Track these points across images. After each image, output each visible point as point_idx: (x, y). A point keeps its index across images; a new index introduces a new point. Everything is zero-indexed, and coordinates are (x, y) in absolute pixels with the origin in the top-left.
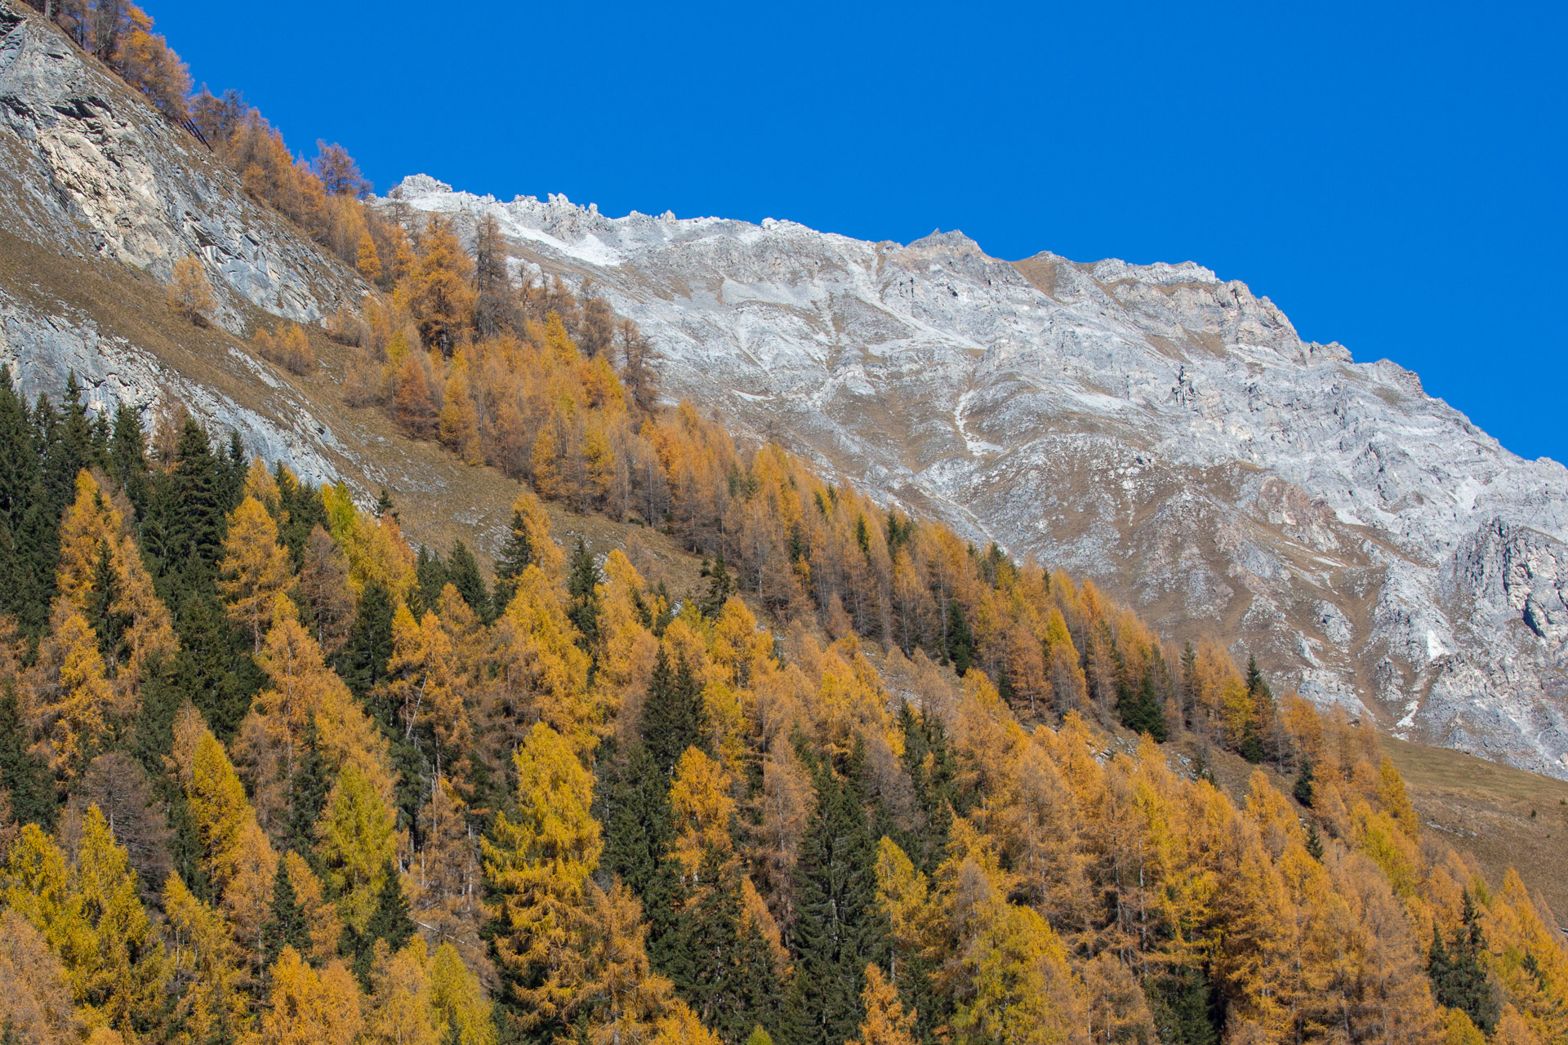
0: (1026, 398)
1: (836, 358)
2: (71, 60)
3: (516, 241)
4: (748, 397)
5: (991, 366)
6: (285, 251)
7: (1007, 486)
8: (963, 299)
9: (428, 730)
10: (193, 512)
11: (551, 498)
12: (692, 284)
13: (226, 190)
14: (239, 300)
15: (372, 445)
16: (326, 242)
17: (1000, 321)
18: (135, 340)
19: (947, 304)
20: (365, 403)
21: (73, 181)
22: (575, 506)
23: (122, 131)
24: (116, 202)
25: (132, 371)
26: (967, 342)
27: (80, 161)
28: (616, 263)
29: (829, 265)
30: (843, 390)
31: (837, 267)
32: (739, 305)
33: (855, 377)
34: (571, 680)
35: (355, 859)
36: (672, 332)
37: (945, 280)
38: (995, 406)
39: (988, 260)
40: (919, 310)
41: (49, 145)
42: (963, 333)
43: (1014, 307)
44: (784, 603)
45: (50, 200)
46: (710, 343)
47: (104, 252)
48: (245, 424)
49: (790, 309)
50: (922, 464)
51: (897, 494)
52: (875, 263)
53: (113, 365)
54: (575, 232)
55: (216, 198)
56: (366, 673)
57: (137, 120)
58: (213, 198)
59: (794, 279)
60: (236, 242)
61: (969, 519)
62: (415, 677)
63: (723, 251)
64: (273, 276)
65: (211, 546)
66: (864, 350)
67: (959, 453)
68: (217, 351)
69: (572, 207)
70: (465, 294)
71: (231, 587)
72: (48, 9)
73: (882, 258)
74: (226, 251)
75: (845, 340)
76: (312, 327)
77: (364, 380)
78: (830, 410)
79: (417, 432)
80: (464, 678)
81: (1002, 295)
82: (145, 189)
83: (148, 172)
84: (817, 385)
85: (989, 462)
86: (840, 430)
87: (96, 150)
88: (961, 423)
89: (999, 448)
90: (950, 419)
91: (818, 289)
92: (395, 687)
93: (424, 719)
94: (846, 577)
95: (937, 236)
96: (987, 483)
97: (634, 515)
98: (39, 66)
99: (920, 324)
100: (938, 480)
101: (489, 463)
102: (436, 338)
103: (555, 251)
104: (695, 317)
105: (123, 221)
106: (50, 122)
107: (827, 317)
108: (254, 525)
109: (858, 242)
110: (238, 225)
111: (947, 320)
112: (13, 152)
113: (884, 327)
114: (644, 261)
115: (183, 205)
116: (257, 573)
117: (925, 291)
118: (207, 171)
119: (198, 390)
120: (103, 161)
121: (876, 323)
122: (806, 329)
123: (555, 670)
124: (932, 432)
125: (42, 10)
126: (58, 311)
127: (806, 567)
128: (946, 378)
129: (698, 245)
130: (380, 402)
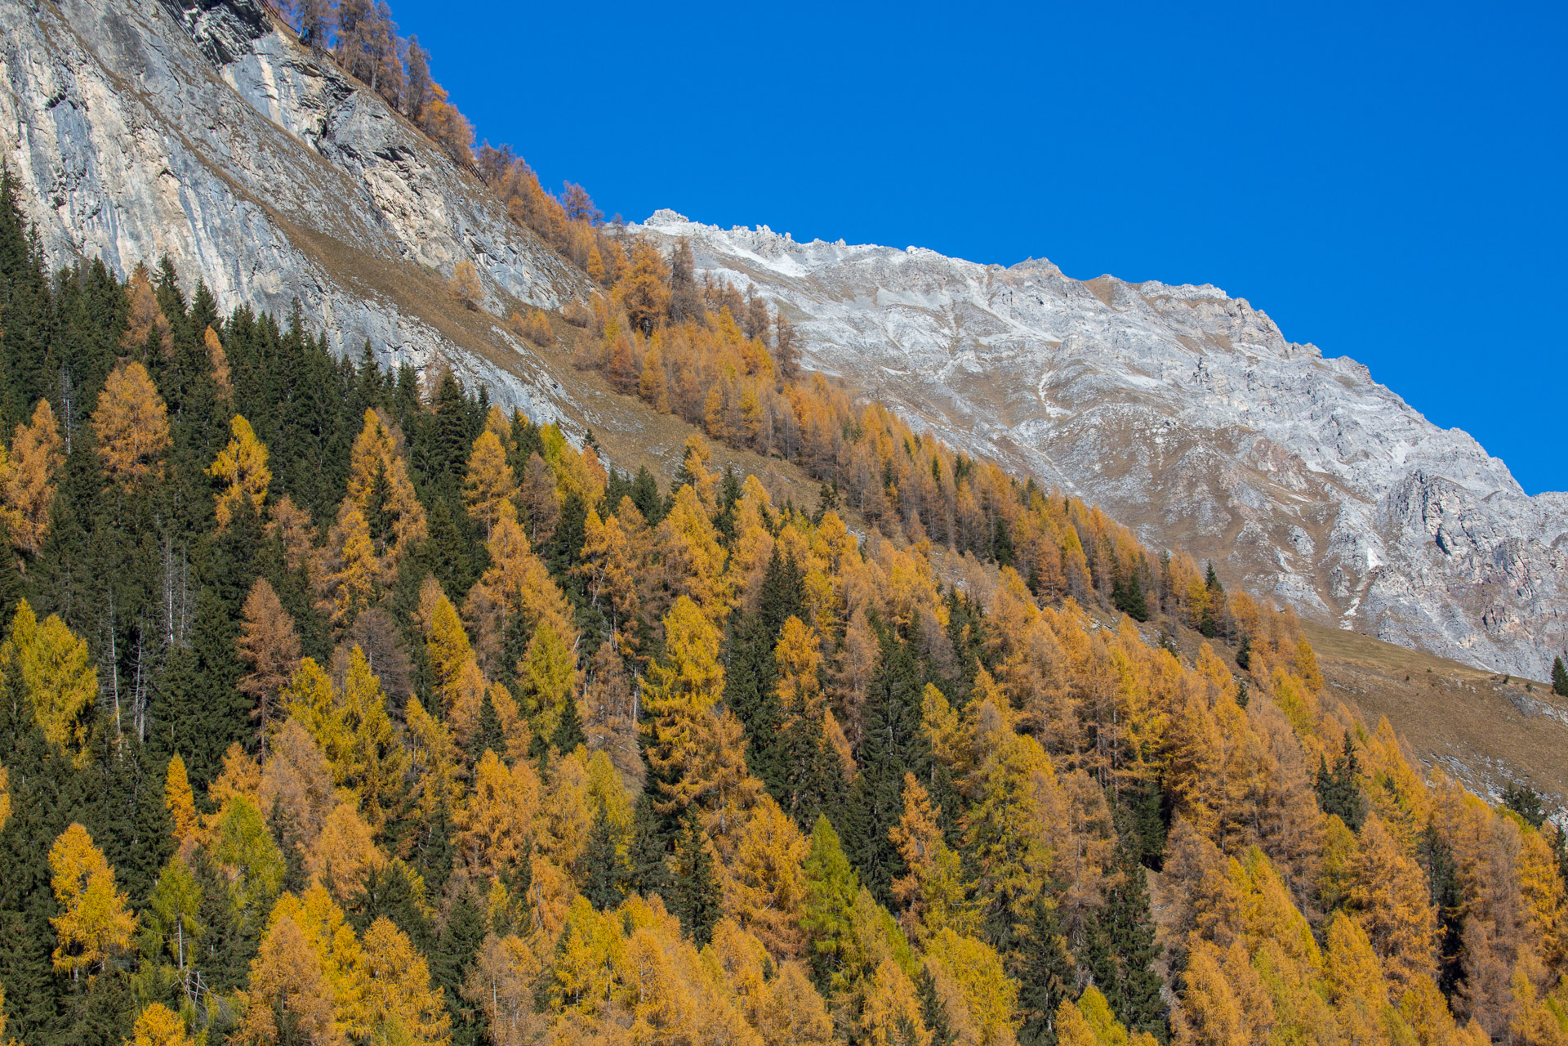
0: (1089, 377)
1: (956, 346)
2: (388, 120)
3: (732, 258)
4: (893, 372)
5: (1065, 354)
6: (536, 259)
7: (1074, 439)
8: (1047, 306)
9: (607, 599)
10: (449, 441)
11: (716, 438)
12: (856, 291)
13: (495, 214)
14: (501, 293)
15: (592, 397)
16: (566, 253)
17: (1073, 322)
18: (425, 319)
19: (1036, 310)
20: (588, 368)
21: (387, 205)
22: (733, 444)
23: (422, 171)
24: (417, 221)
25: (421, 340)
26: (1049, 337)
27: (392, 191)
28: (802, 275)
29: (953, 280)
30: (960, 369)
31: (958, 282)
32: (889, 307)
33: (969, 360)
34: (711, 566)
35: (545, 689)
36: (840, 325)
37: (1035, 293)
38: (1067, 383)
39: (1065, 279)
40: (1015, 313)
41: (371, 179)
42: (1046, 330)
43: (1083, 313)
44: (878, 516)
45: (368, 218)
46: (868, 333)
47: (406, 256)
48: (500, 379)
49: (924, 311)
50: (1014, 422)
51: (995, 443)
52: (985, 280)
53: (408, 336)
54: (775, 253)
55: (488, 219)
56: (565, 558)
57: (433, 164)
58: (485, 220)
59: (928, 290)
60: (501, 251)
61: (1046, 462)
62: (600, 561)
63: (879, 269)
64: (527, 276)
65: (459, 465)
66: (976, 341)
67: (1040, 415)
68: (483, 328)
69: (773, 235)
70: (663, 292)
71: (472, 494)
72: (374, 83)
73: (991, 276)
74: (494, 258)
75: (963, 333)
76: (554, 312)
77: (588, 350)
78: (950, 383)
79: (624, 389)
80: (633, 564)
81: (1074, 305)
82: (438, 213)
83: (440, 200)
84: (942, 365)
85: (1061, 422)
86: (956, 396)
87: (403, 183)
88: (1042, 394)
89: (1068, 412)
90: (1034, 390)
91: (945, 297)
92: (585, 568)
93: (605, 591)
94: (923, 499)
95: (1030, 261)
96: (1059, 437)
97: (775, 451)
98: (364, 123)
99: (1016, 323)
100: (1025, 433)
101: (674, 412)
102: (641, 323)
103: (760, 266)
104: (857, 315)
105: (421, 234)
106: (372, 163)
107: (951, 316)
108: (490, 451)
109: (974, 265)
110: (503, 239)
111: (1035, 321)
112: (344, 184)
113: (991, 325)
114: (823, 274)
115: (464, 224)
116: (490, 485)
117: (1020, 300)
118: (483, 201)
119: (468, 355)
120: (408, 191)
121: (985, 322)
122: (935, 325)
123: (701, 558)
124: (1022, 400)
125: (370, 84)
126: (370, 297)
127: (895, 491)
128: (1033, 362)
129: (861, 264)
130: (599, 367)
